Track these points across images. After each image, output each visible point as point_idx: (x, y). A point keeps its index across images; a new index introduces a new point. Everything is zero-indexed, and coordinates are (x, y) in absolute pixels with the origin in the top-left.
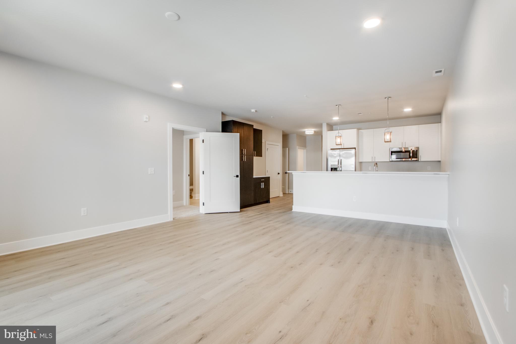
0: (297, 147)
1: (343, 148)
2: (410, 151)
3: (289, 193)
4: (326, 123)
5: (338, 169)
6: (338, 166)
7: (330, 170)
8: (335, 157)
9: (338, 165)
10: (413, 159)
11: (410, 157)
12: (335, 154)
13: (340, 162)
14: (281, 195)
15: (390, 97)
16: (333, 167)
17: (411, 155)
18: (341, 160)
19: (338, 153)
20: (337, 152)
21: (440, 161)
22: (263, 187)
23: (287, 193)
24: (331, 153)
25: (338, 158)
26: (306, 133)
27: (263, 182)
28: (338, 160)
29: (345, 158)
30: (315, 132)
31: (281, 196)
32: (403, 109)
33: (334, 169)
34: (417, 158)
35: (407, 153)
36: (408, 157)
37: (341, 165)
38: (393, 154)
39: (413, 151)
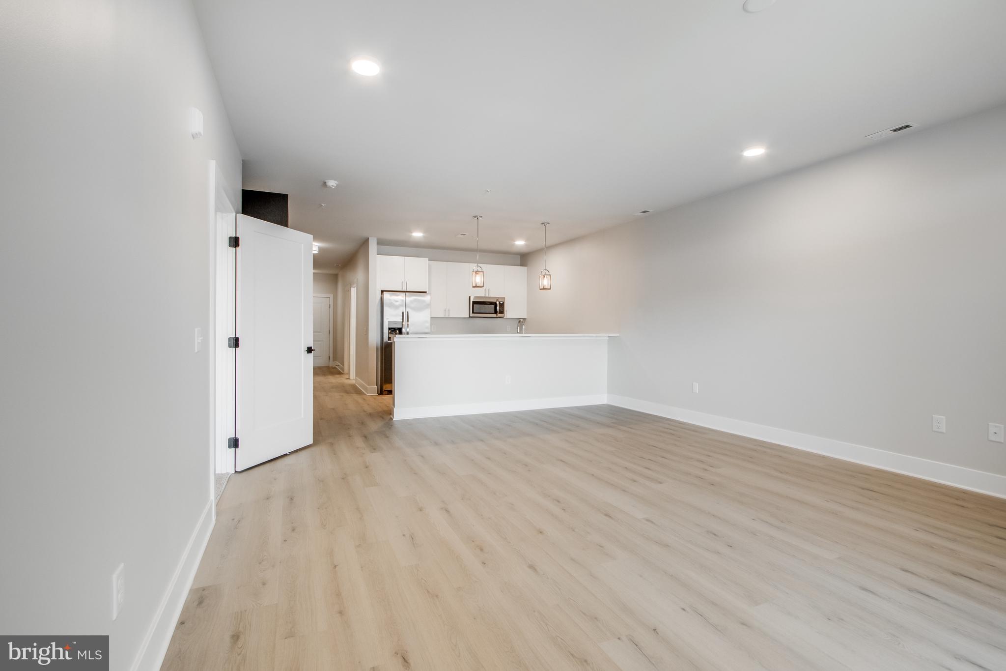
2: (496, 303)
4: (375, 236)
5: (403, 330)
6: (402, 325)
7: (387, 331)
8: (397, 307)
9: (403, 323)
10: (500, 315)
11: (496, 312)
12: (397, 301)
13: (405, 317)
15: (548, 223)
16: (392, 326)
17: (498, 308)
18: (408, 312)
19: (402, 300)
20: (401, 297)
21: (526, 319)
24: (390, 300)
25: (402, 309)
28: (403, 313)
29: (414, 309)
32: (514, 241)
33: (395, 330)
34: (503, 313)
35: (493, 306)
36: (493, 312)
37: (408, 321)
38: (475, 305)
39: (500, 302)
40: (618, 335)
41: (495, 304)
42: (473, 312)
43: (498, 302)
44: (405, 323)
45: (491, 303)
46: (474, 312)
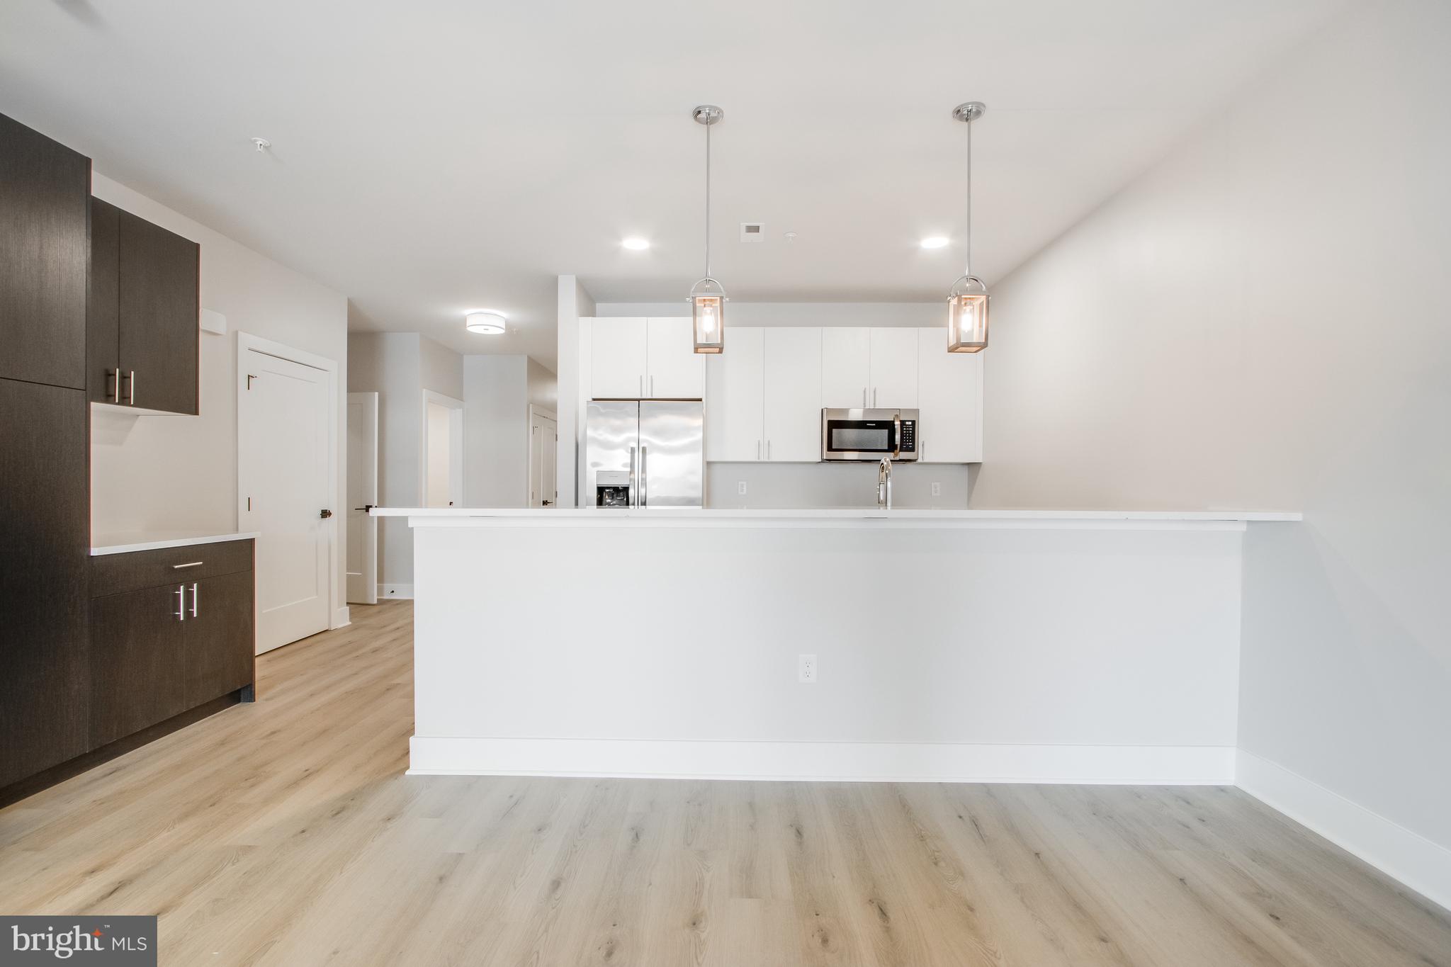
0: (425, 390)
1: (650, 397)
2: (893, 424)
3: (386, 597)
4: (574, 277)
5: (631, 495)
6: (630, 480)
7: (594, 494)
9: (632, 476)
10: (903, 455)
11: (892, 447)
13: (639, 461)
14: (341, 618)
16: (606, 482)
17: (898, 437)
18: (644, 449)
21: (979, 464)
22: (188, 614)
23: (375, 602)
25: (630, 442)
26: (470, 329)
27: (188, 577)
28: (632, 450)
30: (509, 326)
31: (340, 626)
33: (613, 495)
34: (913, 450)
35: (885, 432)
36: (886, 448)
37: (644, 470)
38: (834, 430)
39: (903, 423)
40: (1297, 517)
41: (888, 425)
42: (830, 449)
43: (897, 423)
44: (637, 475)
45: (880, 425)
46: (834, 447)
